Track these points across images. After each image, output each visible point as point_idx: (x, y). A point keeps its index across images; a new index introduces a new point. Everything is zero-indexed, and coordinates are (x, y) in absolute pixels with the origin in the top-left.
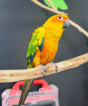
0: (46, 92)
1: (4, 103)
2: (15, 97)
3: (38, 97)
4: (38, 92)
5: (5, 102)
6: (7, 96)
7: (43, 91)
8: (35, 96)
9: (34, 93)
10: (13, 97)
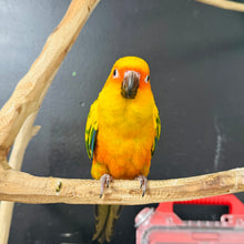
0: (237, 226)
1: (139, 236)
2: (165, 228)
3: (218, 235)
4: (217, 224)
5: (141, 236)
6: (147, 223)
7: (231, 222)
8: (210, 231)
9: (208, 224)
10: (160, 228)
